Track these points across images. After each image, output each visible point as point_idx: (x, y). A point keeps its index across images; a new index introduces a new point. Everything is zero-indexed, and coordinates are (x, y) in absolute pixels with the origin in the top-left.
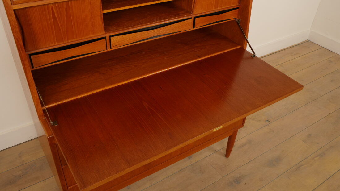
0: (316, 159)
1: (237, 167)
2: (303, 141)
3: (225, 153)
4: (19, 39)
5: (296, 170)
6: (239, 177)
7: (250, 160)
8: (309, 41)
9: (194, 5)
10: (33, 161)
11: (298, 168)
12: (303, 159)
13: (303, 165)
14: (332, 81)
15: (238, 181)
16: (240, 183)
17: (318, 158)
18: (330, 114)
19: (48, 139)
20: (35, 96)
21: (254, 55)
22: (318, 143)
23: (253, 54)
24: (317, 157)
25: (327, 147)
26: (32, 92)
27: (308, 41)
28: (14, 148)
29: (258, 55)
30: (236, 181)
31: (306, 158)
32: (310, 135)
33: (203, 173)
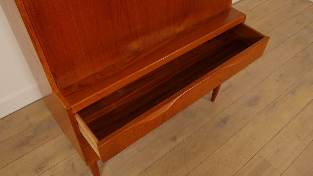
0: (288, 95)
1: (223, 109)
2: (276, 81)
3: (211, 98)
4: (27, 18)
5: (273, 107)
6: (225, 118)
7: (233, 102)
10: (40, 121)
11: (274, 105)
12: (278, 97)
13: (278, 102)
15: (224, 121)
16: (226, 123)
17: (290, 94)
18: (297, 54)
19: (67, 110)
20: (48, 71)
22: (289, 82)
25: (297, 85)
26: (44, 68)
28: (20, 111)
31: (280, 96)
32: (281, 75)
33: (194, 117)
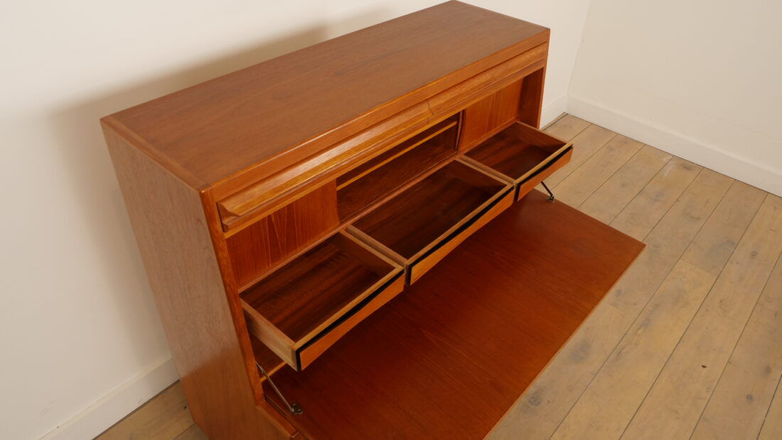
0: (639, 332)
2: (611, 304)
5: (617, 360)
6: (536, 393)
8: (567, 114)
9: (460, 136)
11: (619, 354)
12: (622, 337)
13: (623, 348)
14: (623, 185)
15: (535, 400)
16: (539, 402)
17: (642, 329)
21: (552, 198)
22: (635, 304)
23: (549, 195)
24: (640, 328)
25: (650, 308)
27: (565, 116)
29: (556, 197)
30: (532, 400)
31: (626, 334)
